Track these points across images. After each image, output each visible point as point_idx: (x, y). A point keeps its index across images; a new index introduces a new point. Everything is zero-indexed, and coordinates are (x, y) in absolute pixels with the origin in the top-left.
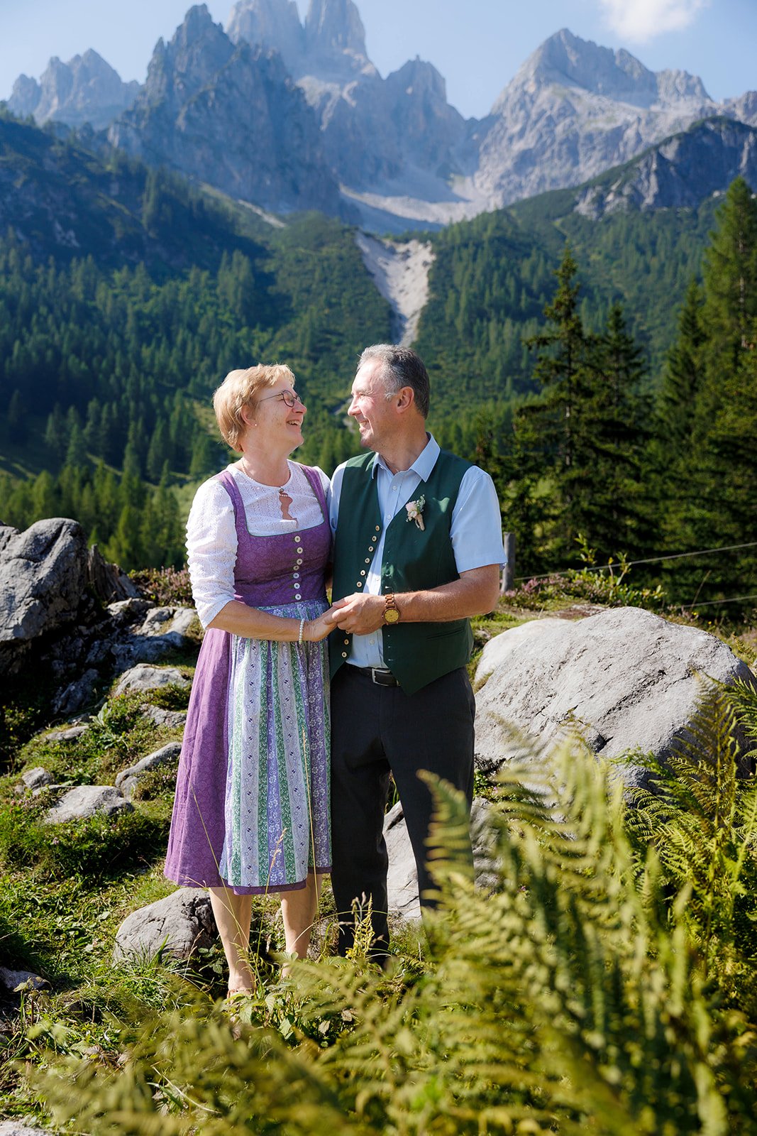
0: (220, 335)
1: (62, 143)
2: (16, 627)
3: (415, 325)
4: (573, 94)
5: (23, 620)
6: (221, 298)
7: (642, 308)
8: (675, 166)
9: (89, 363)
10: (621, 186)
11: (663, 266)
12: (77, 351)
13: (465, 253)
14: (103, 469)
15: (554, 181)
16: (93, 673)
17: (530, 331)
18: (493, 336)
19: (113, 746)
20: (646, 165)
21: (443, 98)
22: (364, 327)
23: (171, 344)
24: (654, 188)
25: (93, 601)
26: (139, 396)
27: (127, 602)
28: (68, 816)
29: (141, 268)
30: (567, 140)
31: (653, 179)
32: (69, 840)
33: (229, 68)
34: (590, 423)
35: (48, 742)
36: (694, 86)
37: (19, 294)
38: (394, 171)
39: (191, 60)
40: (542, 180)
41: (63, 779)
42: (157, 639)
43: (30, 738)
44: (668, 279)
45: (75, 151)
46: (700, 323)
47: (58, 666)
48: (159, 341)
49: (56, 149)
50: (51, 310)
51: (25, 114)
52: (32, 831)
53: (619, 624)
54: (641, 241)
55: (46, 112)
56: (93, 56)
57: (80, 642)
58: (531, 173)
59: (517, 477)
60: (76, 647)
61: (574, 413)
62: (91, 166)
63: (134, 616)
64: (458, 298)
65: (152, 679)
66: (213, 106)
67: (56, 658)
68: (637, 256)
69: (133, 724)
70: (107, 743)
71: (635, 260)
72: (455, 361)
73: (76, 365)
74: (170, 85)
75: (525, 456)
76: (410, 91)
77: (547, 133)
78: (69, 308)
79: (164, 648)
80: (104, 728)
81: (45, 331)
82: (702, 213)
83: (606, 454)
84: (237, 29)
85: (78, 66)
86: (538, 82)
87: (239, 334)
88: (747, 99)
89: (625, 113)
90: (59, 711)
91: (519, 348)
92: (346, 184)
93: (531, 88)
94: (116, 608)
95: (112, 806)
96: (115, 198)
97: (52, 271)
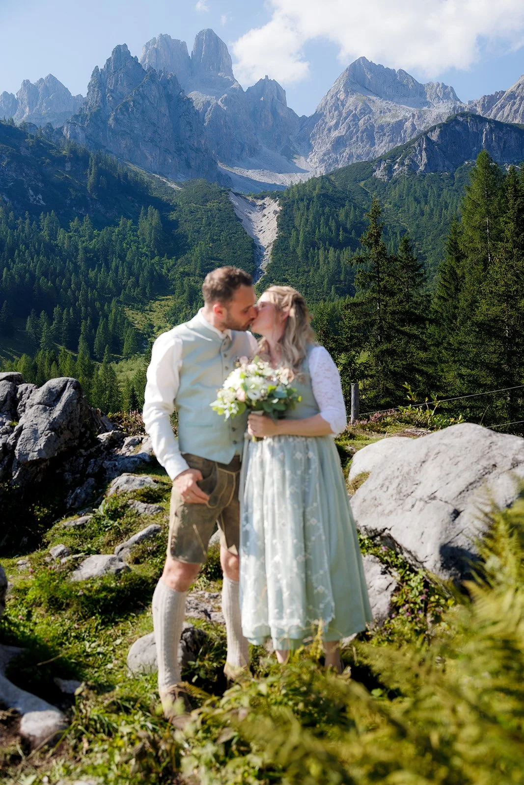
0: (140, 262)
1: (32, 137)
2: (40, 450)
3: (269, 253)
4: (370, 100)
5: (44, 446)
6: (141, 237)
7: (420, 238)
8: (438, 145)
9: (54, 282)
10: (403, 159)
11: (432, 210)
12: (45, 274)
13: (301, 205)
14: (65, 352)
15: (358, 156)
16: (91, 481)
17: (346, 255)
18: (321, 259)
19: (111, 529)
20: (419, 145)
21: (284, 104)
22: (236, 255)
23: (108, 268)
24: (425, 160)
25: (89, 432)
26: (87, 304)
27: (110, 433)
28: (87, 576)
29: (87, 218)
30: (366, 130)
31: (424, 153)
32: (90, 591)
33: (142, 86)
34: (393, 313)
35: (65, 527)
36: (449, 93)
37: (6, 236)
38: (254, 151)
39: (117, 81)
40: (351, 156)
41: (78, 552)
42: (132, 457)
43: (52, 525)
44: (436, 220)
45: (41, 142)
46: (461, 247)
47: (68, 476)
48: (100, 266)
49: (28, 140)
50: (27, 247)
51: (7, 118)
52: (64, 586)
53: (462, 434)
54: (417, 195)
55: (21, 117)
56: (51, 78)
57: (82, 460)
58: (344, 152)
59: (346, 350)
60: (79, 464)
61: (382, 307)
62: (53, 152)
63: (116, 442)
64: (298, 235)
65: (134, 483)
66: (133, 111)
67: (67, 471)
68: (414, 204)
69: (123, 514)
70: (107, 527)
71: (413, 207)
72: (297, 276)
73: (45, 283)
74: (104, 97)
75: (352, 336)
76: (262, 99)
77: (353, 125)
78: (39, 245)
79: (138, 463)
80: (103, 517)
81: (23, 261)
82: (457, 175)
83: (404, 333)
84: (147, 61)
85: (42, 86)
86: (346, 92)
87: (153, 261)
88: (484, 101)
89: (404, 111)
90: (70, 507)
91: (339, 266)
92: (221, 162)
93: (342, 96)
94: (103, 437)
95: (117, 568)
96: (68, 173)
97: (27, 221)
